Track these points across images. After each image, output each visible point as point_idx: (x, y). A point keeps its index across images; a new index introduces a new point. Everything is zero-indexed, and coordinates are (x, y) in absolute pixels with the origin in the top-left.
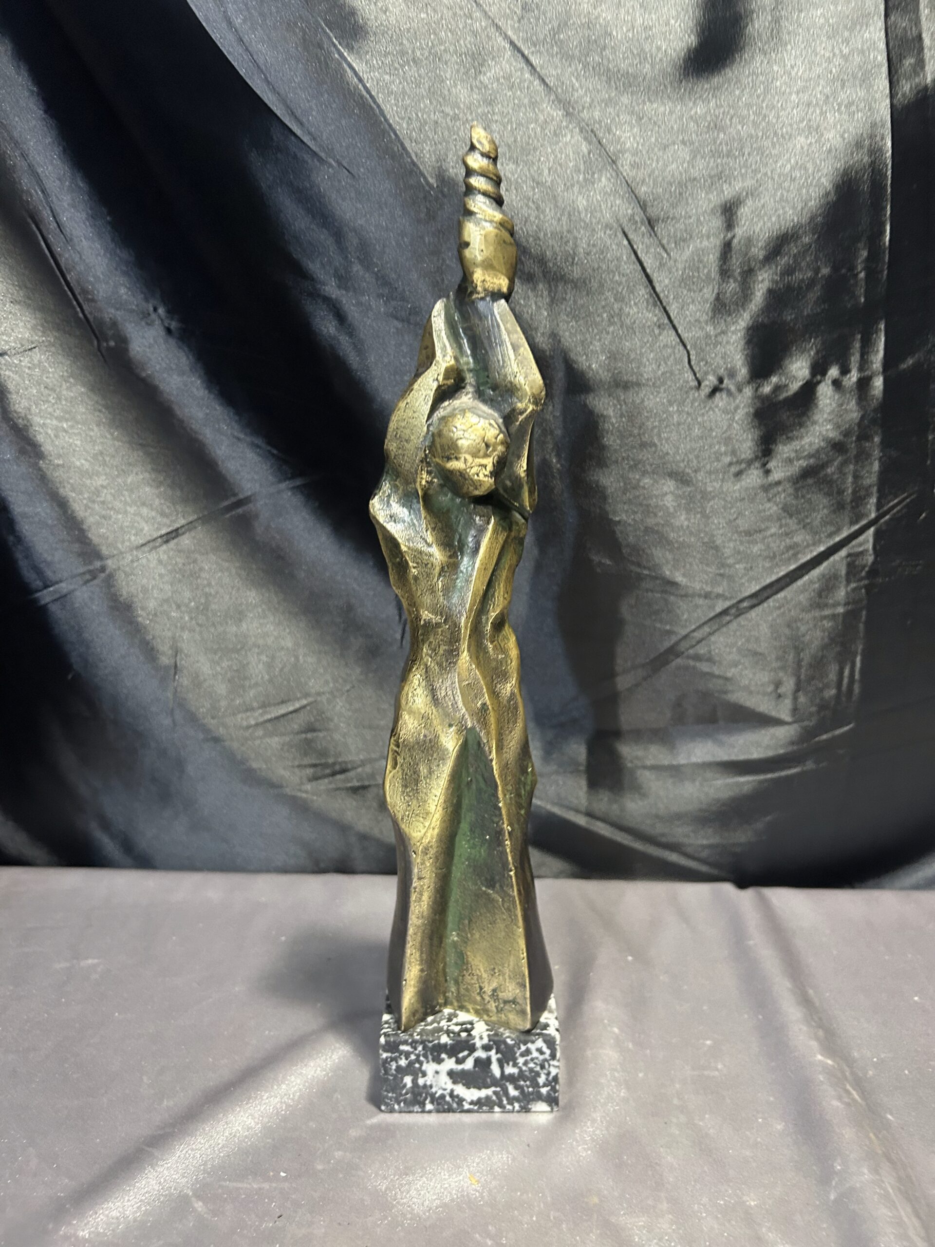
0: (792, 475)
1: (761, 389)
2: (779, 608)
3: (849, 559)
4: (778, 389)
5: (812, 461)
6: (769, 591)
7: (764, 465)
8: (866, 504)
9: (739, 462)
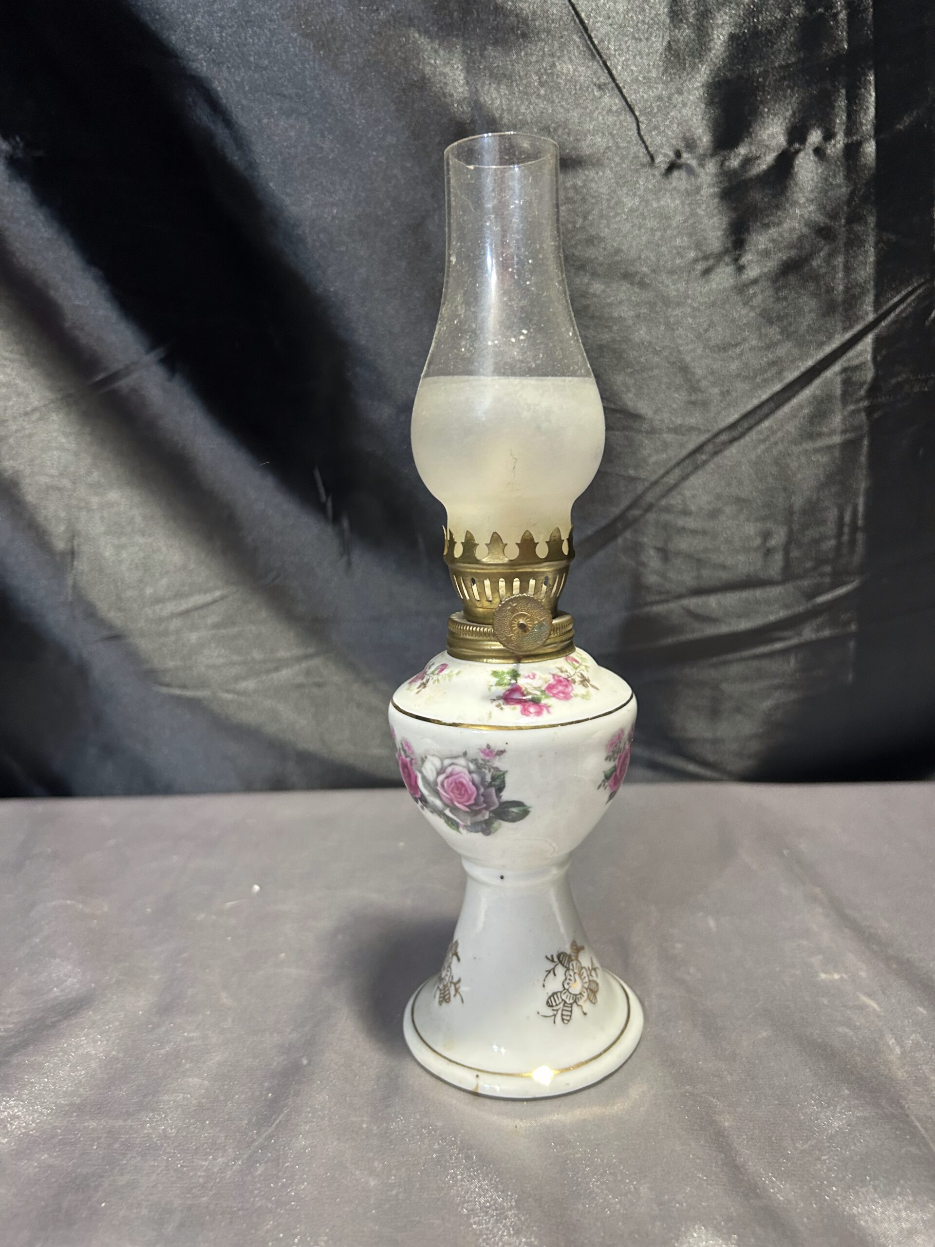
0: (770, 271)
1: (727, 163)
2: (764, 441)
3: (843, 375)
4: (748, 161)
5: (793, 253)
6: (751, 421)
7: (736, 260)
8: (862, 304)
9: (706, 258)
